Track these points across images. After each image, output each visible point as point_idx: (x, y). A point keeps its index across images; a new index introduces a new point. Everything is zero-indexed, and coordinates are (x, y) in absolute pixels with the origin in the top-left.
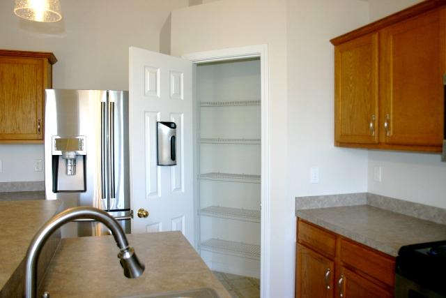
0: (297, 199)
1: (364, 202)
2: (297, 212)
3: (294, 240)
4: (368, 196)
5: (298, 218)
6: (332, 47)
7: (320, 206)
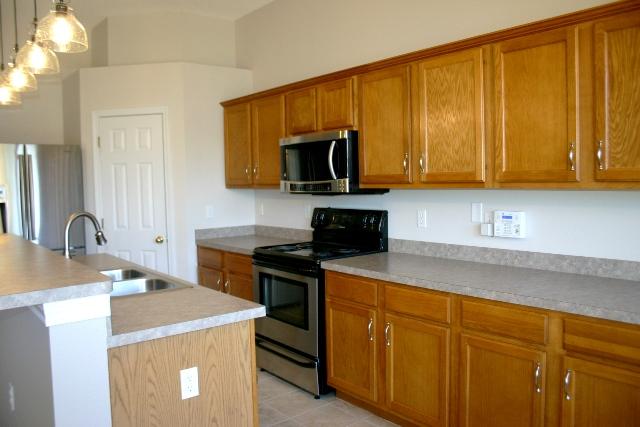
0: (197, 232)
1: (253, 232)
2: (197, 241)
3: (196, 264)
4: (256, 228)
5: (198, 246)
6: (222, 108)
7: (215, 236)
